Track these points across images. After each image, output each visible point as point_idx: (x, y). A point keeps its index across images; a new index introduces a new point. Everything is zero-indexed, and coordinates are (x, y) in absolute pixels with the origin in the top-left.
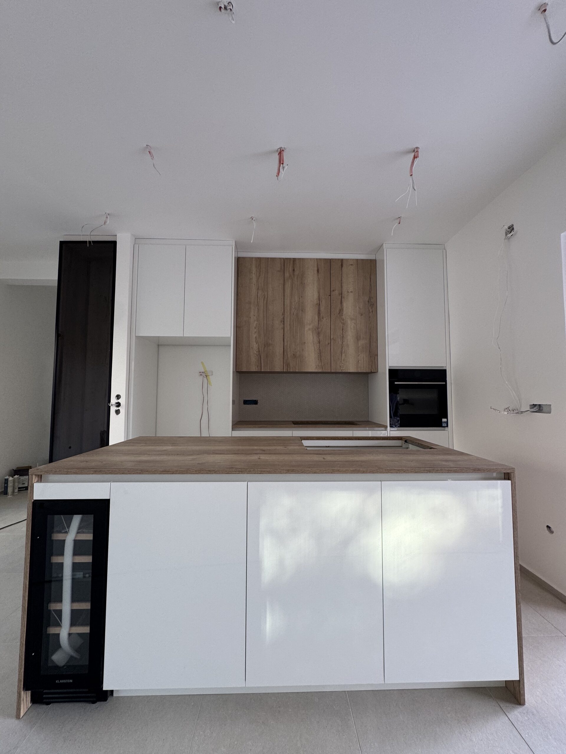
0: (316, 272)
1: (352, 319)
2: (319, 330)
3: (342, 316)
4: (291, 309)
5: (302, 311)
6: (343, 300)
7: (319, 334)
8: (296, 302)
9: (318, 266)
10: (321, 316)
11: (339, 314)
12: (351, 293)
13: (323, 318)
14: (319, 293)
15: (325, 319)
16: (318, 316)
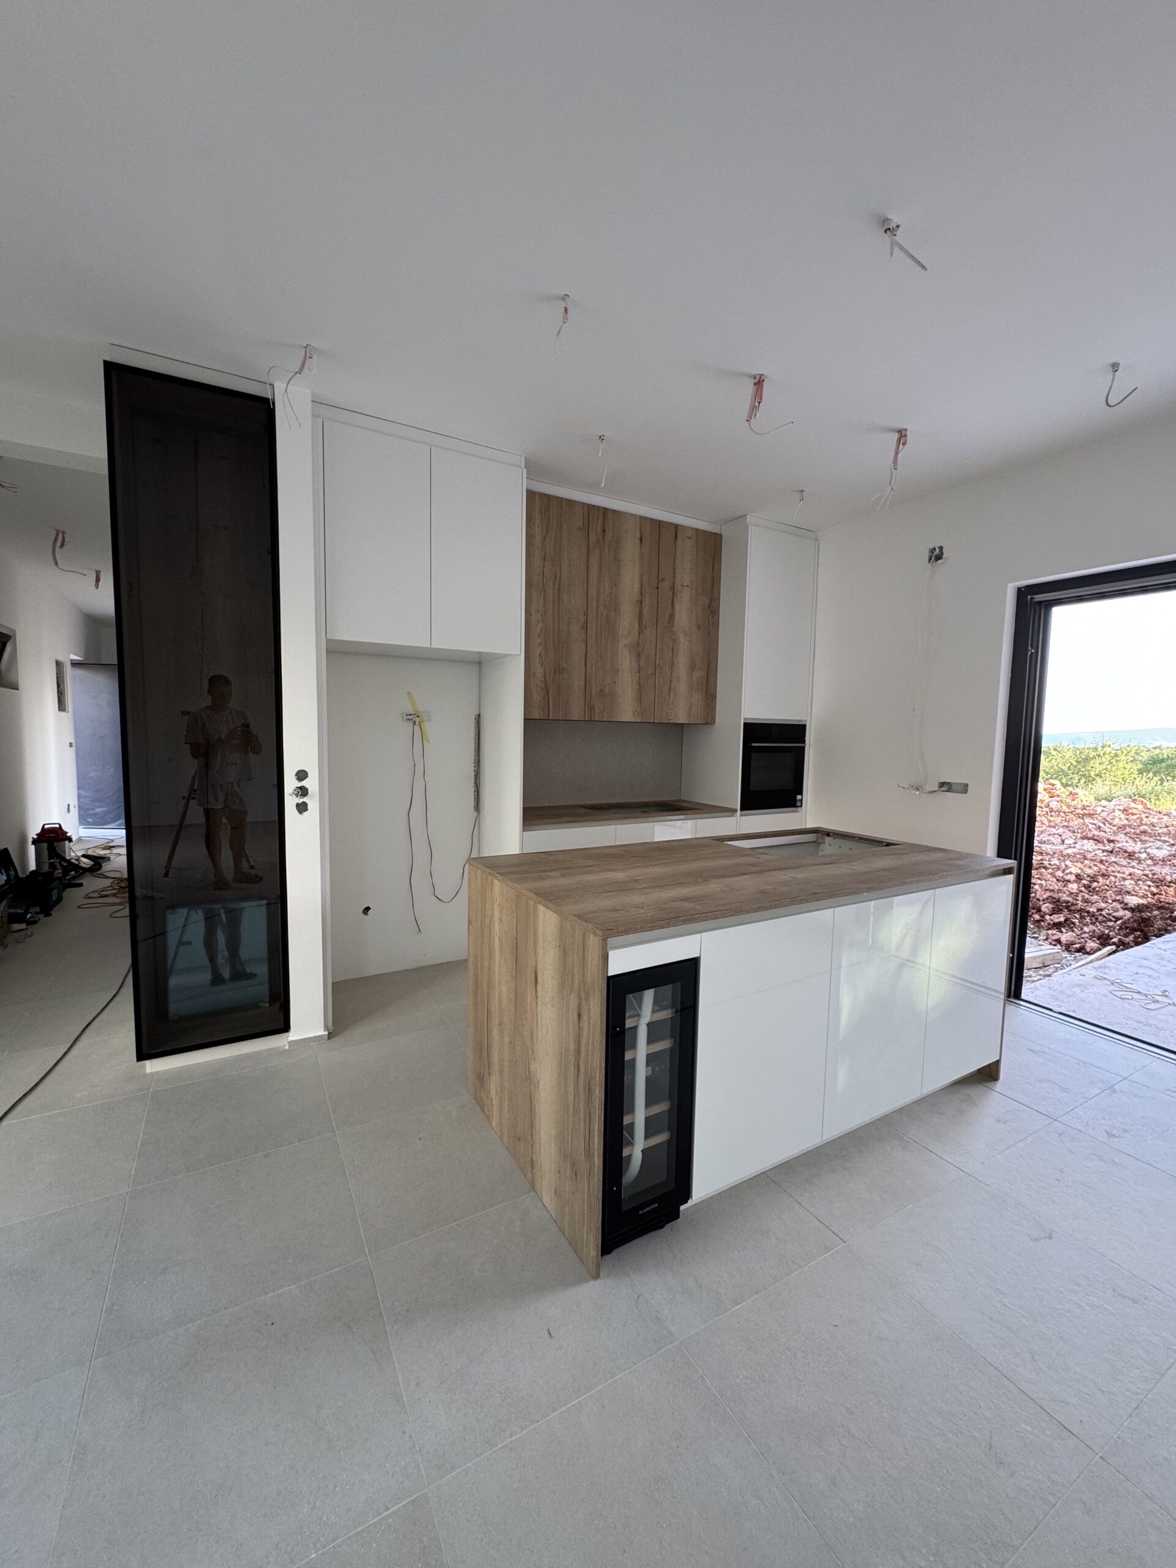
0: (638, 541)
1: (686, 634)
2: (640, 648)
3: (673, 626)
4: (598, 606)
5: (615, 611)
6: (675, 598)
7: (638, 655)
8: (606, 594)
9: (641, 530)
10: (643, 623)
11: (669, 623)
12: (686, 588)
13: (645, 628)
14: (641, 581)
15: (648, 629)
16: (639, 624)
